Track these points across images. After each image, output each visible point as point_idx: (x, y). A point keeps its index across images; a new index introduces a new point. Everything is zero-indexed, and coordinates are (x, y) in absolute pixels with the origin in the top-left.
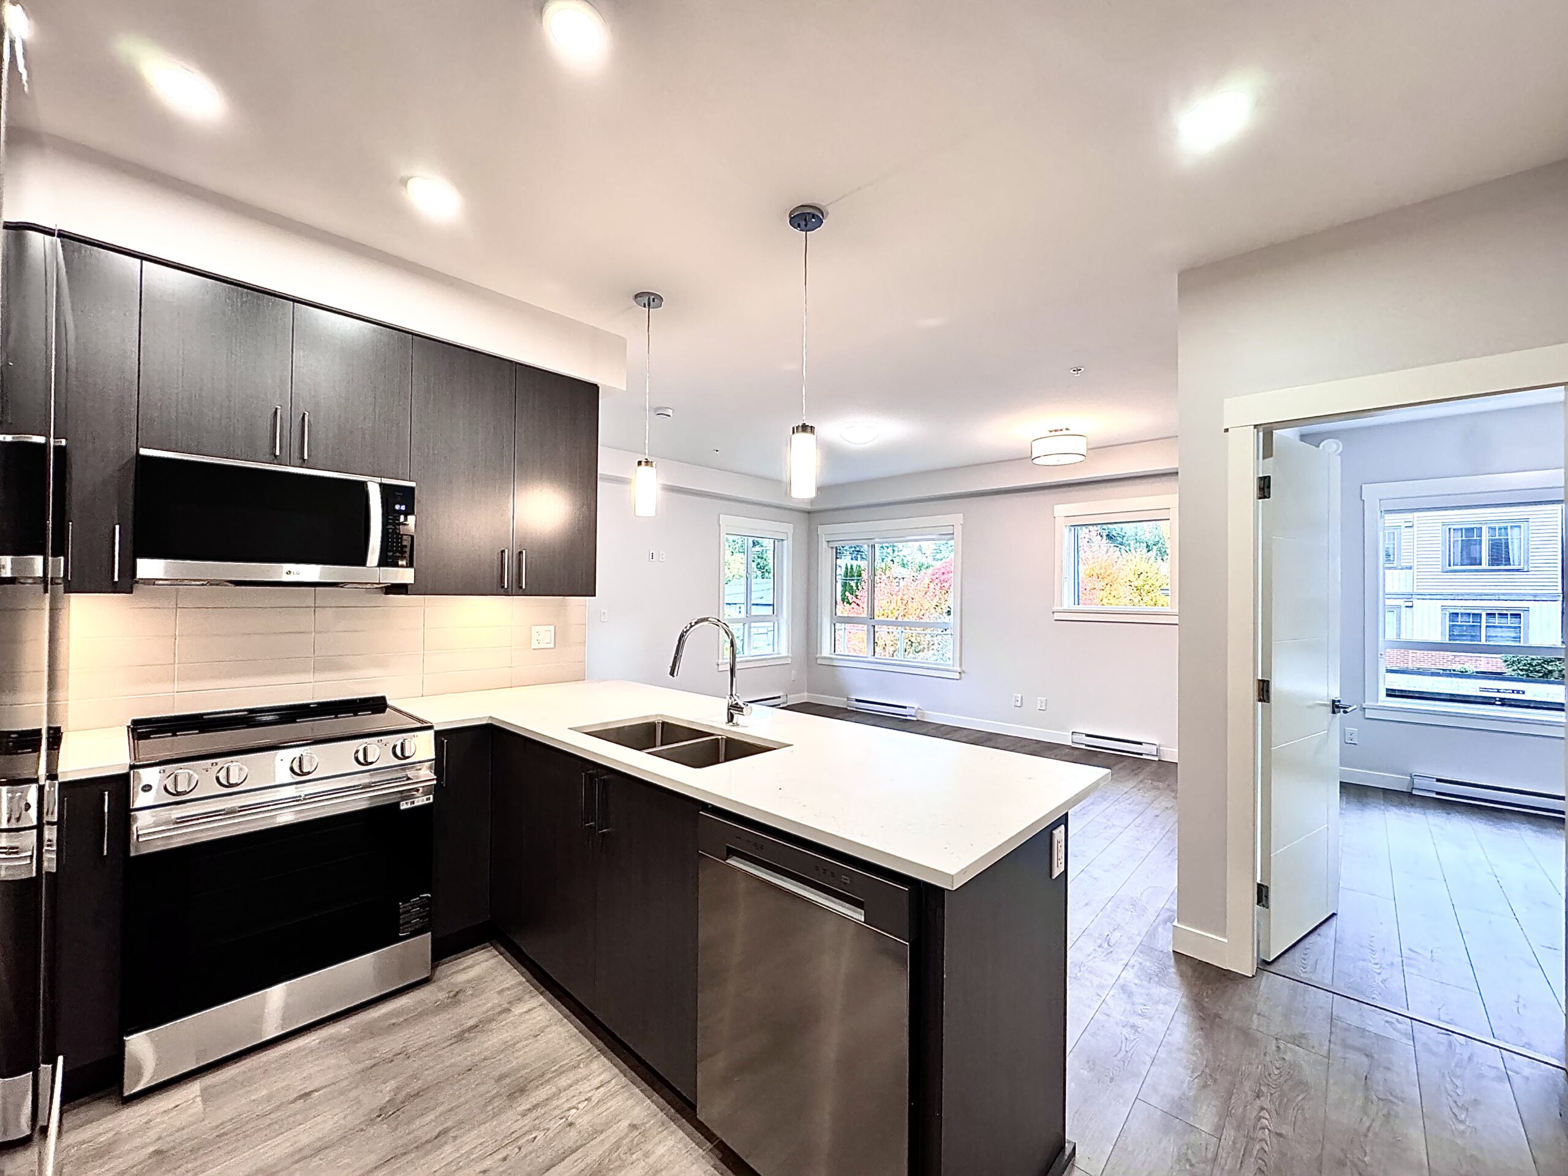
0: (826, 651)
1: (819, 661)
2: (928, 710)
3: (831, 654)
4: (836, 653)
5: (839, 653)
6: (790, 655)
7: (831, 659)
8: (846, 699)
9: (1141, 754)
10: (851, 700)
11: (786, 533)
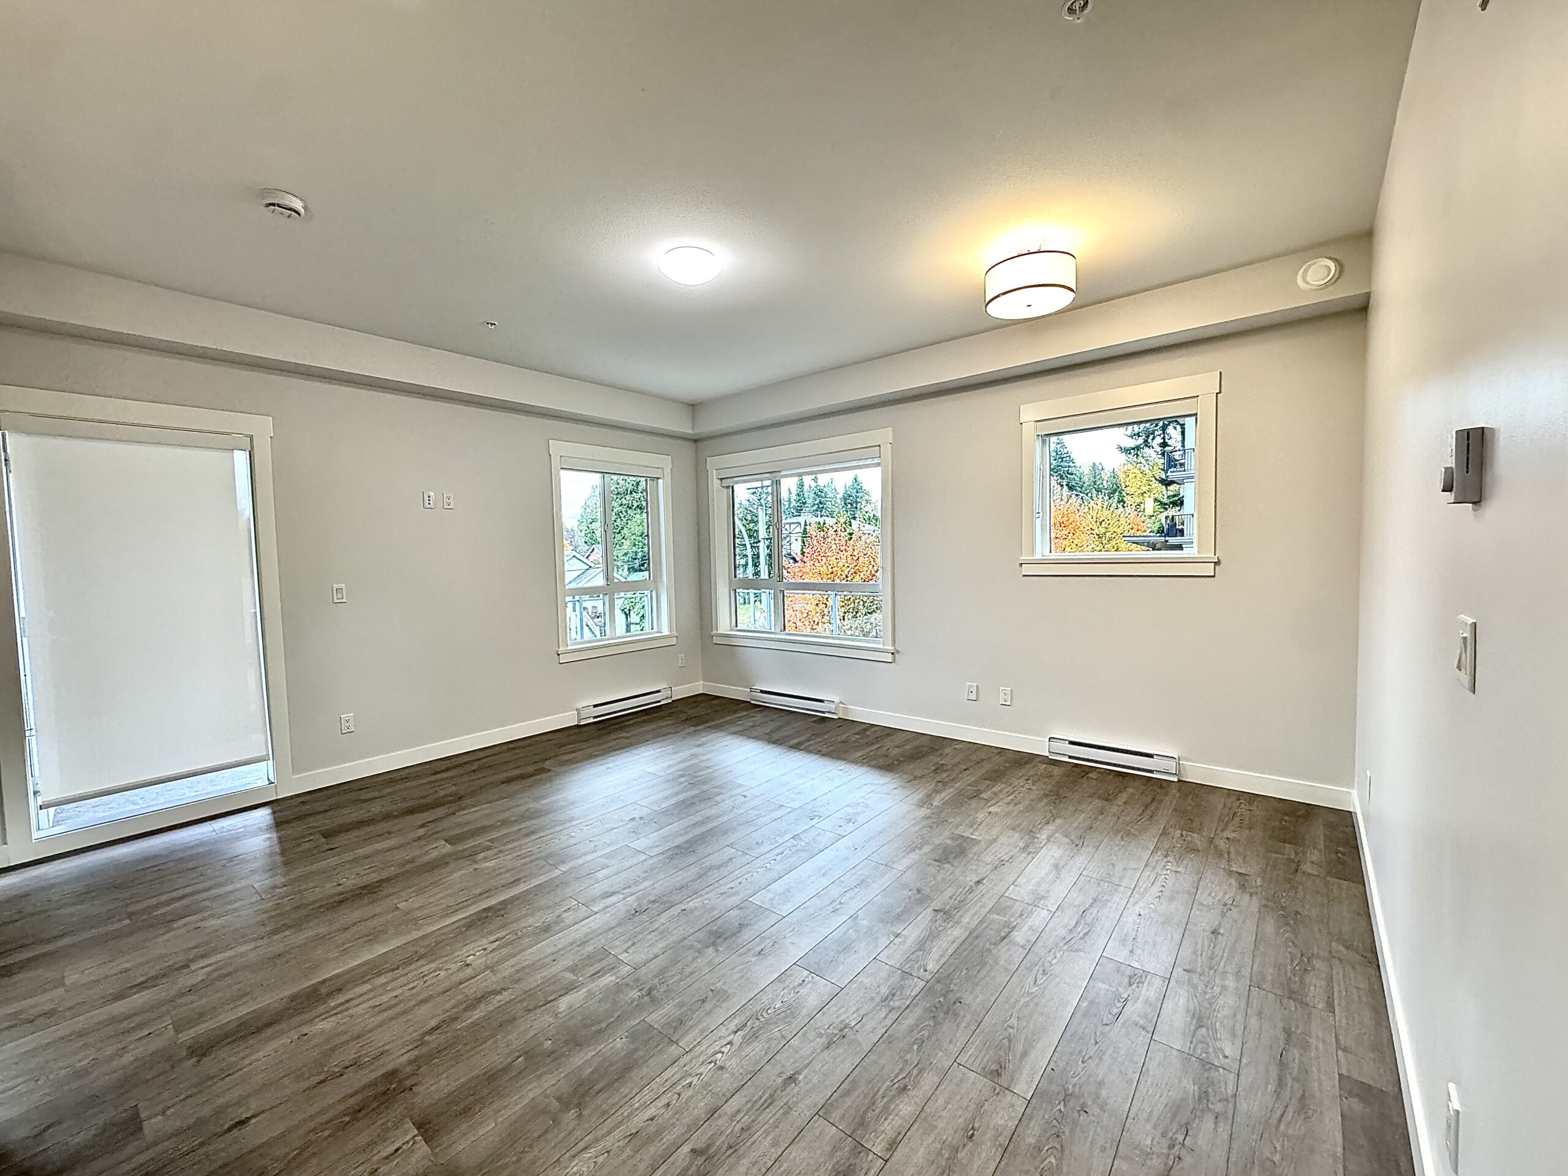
0: (723, 625)
1: (716, 640)
2: (852, 705)
3: (731, 630)
4: (738, 628)
5: (745, 627)
6: (675, 633)
7: (729, 636)
8: (749, 690)
9: (1151, 771)
10: (755, 691)
11: (662, 469)
